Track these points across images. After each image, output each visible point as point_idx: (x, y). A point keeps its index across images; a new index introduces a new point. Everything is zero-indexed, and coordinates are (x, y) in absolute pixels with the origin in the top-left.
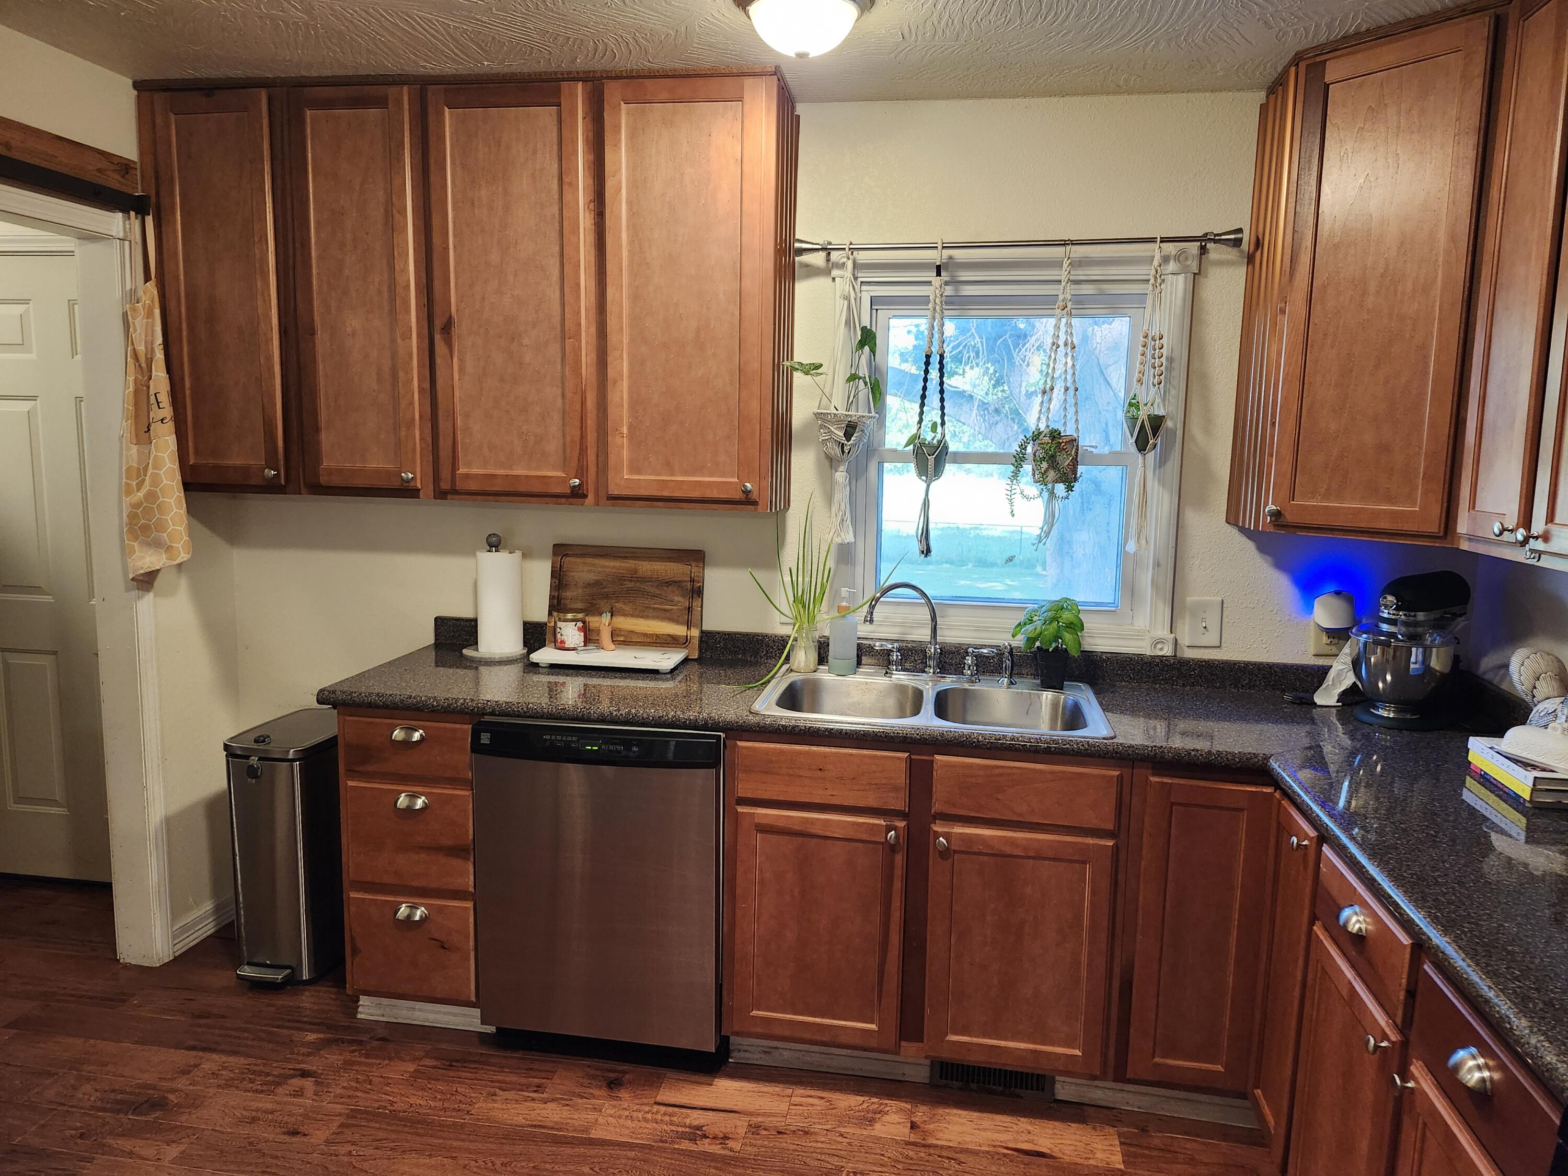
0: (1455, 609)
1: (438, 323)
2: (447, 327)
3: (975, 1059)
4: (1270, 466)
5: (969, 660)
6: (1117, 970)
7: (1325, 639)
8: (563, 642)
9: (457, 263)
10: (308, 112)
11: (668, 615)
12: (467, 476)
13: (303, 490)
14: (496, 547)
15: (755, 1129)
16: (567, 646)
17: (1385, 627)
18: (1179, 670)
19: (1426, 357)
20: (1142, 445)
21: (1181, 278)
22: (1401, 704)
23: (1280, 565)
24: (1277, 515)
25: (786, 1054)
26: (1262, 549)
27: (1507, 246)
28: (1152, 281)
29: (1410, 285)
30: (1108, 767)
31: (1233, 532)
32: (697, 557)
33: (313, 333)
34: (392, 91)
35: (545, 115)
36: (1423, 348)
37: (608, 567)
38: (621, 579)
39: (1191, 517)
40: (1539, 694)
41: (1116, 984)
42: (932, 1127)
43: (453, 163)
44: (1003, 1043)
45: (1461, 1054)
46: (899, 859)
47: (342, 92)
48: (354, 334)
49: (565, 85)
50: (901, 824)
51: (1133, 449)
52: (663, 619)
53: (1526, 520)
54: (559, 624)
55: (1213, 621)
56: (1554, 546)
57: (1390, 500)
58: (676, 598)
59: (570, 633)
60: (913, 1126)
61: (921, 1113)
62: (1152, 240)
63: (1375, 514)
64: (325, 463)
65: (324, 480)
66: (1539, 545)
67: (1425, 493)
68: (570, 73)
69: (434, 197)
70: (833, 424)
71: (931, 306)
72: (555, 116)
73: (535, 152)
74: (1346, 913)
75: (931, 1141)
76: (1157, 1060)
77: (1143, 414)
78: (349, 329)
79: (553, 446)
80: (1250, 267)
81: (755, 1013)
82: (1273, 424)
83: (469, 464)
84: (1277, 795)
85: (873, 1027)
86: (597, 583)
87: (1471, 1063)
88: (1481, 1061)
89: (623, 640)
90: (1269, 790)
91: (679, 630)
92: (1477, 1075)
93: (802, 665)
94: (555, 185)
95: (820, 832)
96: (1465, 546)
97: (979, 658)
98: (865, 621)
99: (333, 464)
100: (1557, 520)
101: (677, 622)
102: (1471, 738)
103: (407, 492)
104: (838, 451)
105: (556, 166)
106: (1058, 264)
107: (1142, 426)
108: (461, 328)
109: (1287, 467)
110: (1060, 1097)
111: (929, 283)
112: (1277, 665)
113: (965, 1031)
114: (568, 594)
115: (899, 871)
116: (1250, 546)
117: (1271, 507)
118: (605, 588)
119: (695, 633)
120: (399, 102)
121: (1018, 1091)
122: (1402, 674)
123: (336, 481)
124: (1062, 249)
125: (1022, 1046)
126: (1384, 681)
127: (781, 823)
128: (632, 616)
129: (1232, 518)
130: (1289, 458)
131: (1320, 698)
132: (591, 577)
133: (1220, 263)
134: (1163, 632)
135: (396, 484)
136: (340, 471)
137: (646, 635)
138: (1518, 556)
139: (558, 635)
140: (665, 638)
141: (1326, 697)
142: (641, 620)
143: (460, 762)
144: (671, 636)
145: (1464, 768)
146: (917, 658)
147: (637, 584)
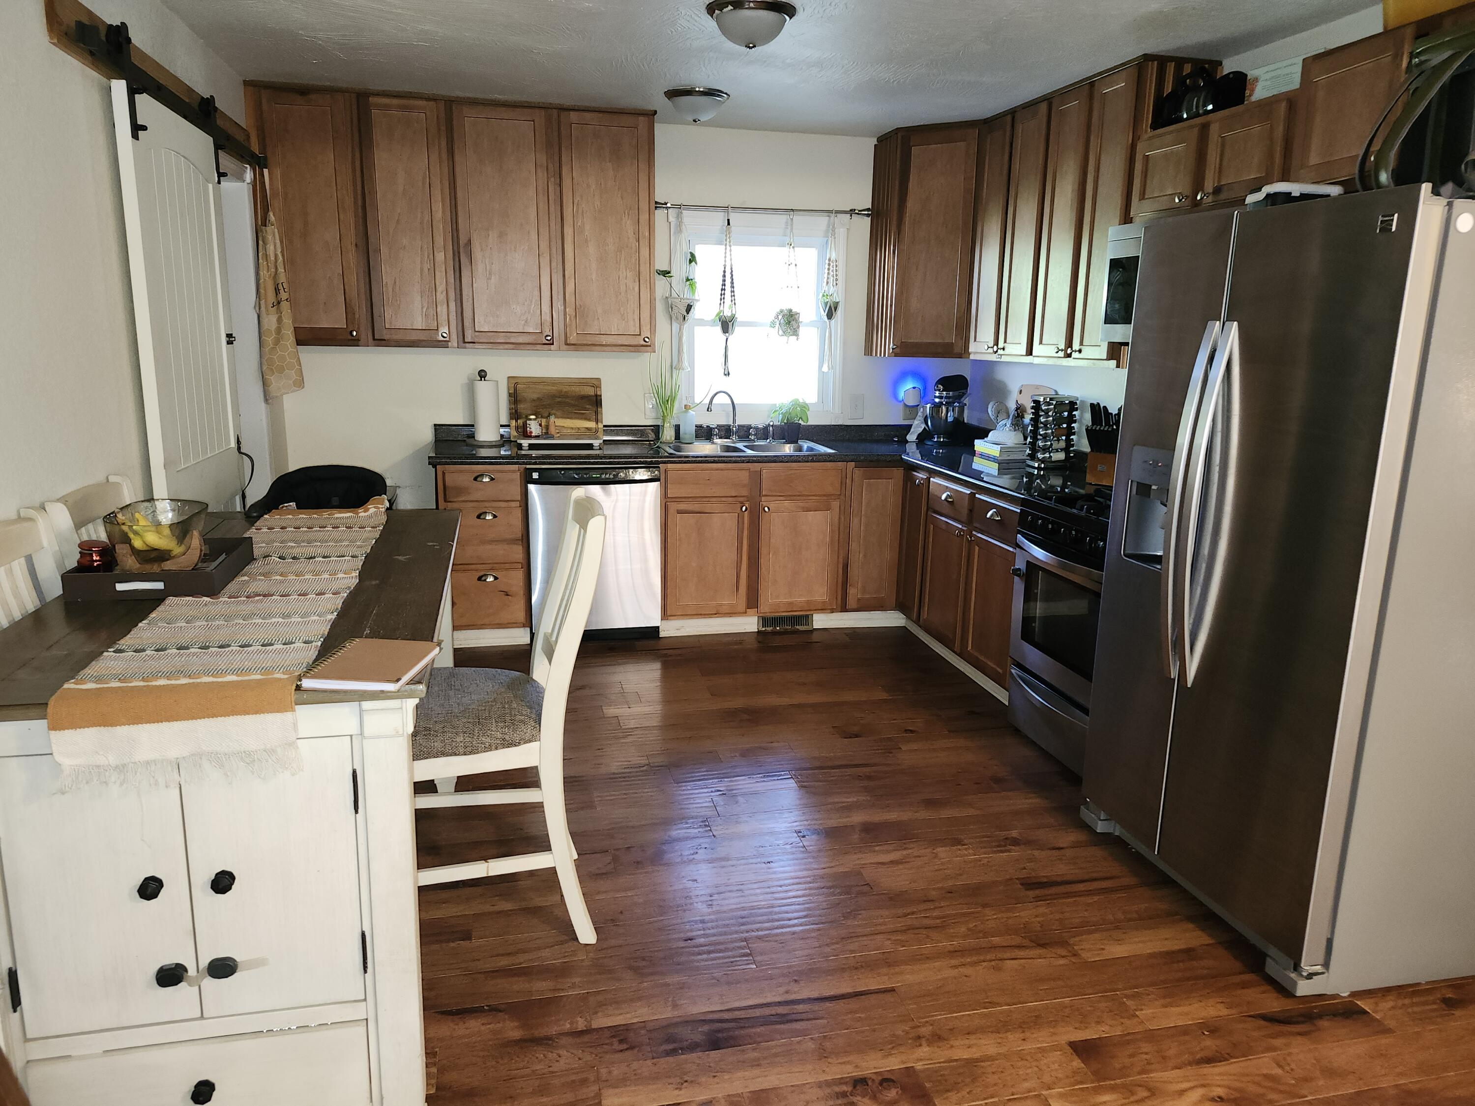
0: (963, 391)
2: (468, 245)
5: (754, 431)
6: (841, 560)
7: (907, 411)
8: (531, 432)
10: (373, 111)
11: (584, 416)
12: (483, 332)
13: (370, 343)
14: (484, 378)
16: (533, 434)
17: (936, 400)
18: (845, 430)
19: (955, 276)
20: (829, 316)
21: (841, 230)
22: (945, 435)
24: (894, 349)
25: (687, 629)
32: (596, 382)
34: (430, 104)
35: (526, 127)
40: (1000, 419)
41: (841, 566)
44: (796, 599)
47: (396, 101)
48: (406, 249)
50: (747, 503)
51: (826, 318)
52: (581, 419)
53: (996, 343)
54: (528, 422)
55: (860, 406)
56: (1007, 351)
58: (587, 406)
59: (535, 427)
64: (387, 326)
65: (388, 337)
66: (1000, 352)
67: (956, 336)
70: (680, 305)
72: (531, 127)
73: (519, 148)
74: (944, 498)
76: (860, 597)
77: (830, 301)
78: (402, 245)
82: (891, 306)
83: (482, 325)
85: (735, 601)
86: (539, 399)
89: (563, 431)
91: (592, 425)
93: (670, 435)
95: (709, 511)
96: (973, 357)
97: (756, 428)
98: (707, 412)
99: (393, 327)
100: (1007, 341)
101: (589, 420)
102: (976, 441)
103: (443, 344)
104: (682, 320)
107: (830, 307)
108: (476, 248)
110: (816, 627)
112: (888, 425)
113: (778, 596)
114: (521, 406)
115: (747, 525)
117: (892, 346)
119: (600, 426)
121: (798, 627)
123: (396, 337)
125: (805, 598)
127: (691, 508)
128: (562, 418)
129: (868, 351)
131: (909, 438)
134: (837, 412)
135: (435, 338)
136: (397, 331)
137: (572, 428)
138: (994, 358)
139: (528, 429)
140: (583, 429)
141: (912, 437)
142: (568, 420)
143: (515, 491)
144: (587, 428)
145: (973, 453)
146: (726, 431)
147: (564, 399)
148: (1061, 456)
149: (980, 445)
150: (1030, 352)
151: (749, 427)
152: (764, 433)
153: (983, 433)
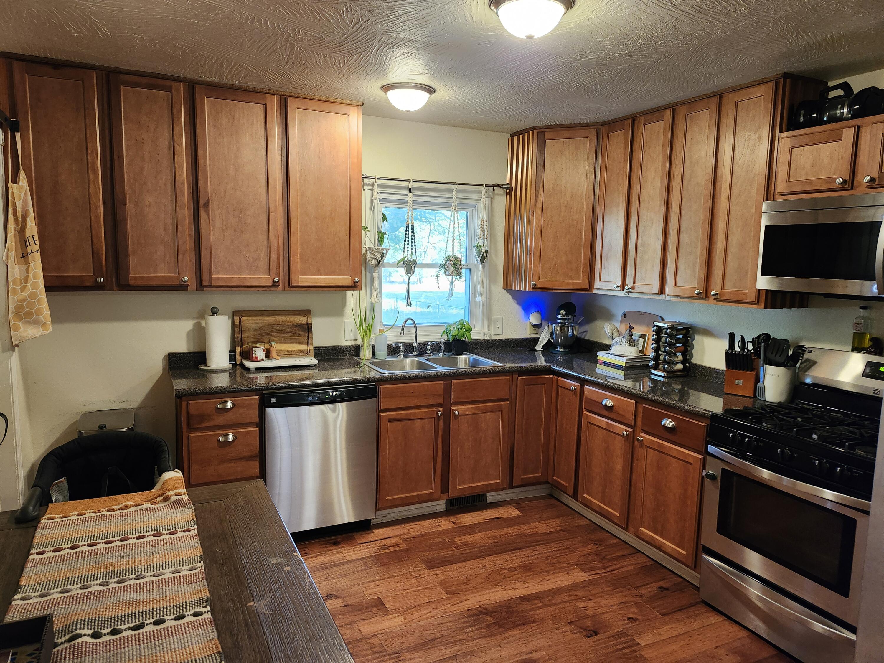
1: (202, 202)
2: (207, 204)
3: (467, 494)
4: (530, 269)
5: (429, 347)
6: (509, 448)
7: (532, 328)
8: (257, 357)
9: (211, 173)
10: (122, 87)
11: (298, 341)
12: (218, 279)
13: (115, 288)
14: (216, 313)
15: (405, 540)
16: (259, 359)
17: (559, 321)
18: (493, 344)
19: (581, 233)
20: (482, 260)
21: (487, 199)
22: (565, 346)
23: (518, 303)
24: (535, 285)
25: (392, 515)
26: (513, 298)
27: (607, 202)
28: (482, 200)
29: (575, 210)
30: (506, 376)
31: (505, 291)
32: (307, 313)
33: (125, 204)
34: (175, 84)
35: (258, 109)
36: (581, 230)
37: (264, 320)
38: (272, 326)
39: (493, 288)
40: (614, 337)
42: (459, 521)
43: (209, 124)
44: (476, 485)
45: (663, 423)
46: (441, 422)
47: (144, 80)
48: (150, 206)
49: (268, 96)
50: (441, 409)
51: (479, 262)
52: (296, 343)
53: (624, 283)
54: (254, 349)
55: (500, 325)
56: (636, 290)
57: (572, 278)
58: (301, 333)
59: (260, 353)
60: (453, 523)
61: (452, 519)
62: (482, 185)
63: (568, 283)
64: (132, 274)
65: (132, 282)
66: (631, 290)
67: (583, 276)
68: (269, 90)
69: (199, 140)
70: (376, 252)
71: (408, 204)
72: (262, 109)
73: (252, 124)
74: (604, 403)
75: (463, 525)
76: (522, 477)
77: (483, 249)
78: (147, 203)
79: (263, 263)
80: (508, 197)
81: (387, 498)
82: (531, 254)
83: (218, 272)
84: (555, 377)
85: (432, 491)
86: (260, 329)
87: (668, 422)
88: (670, 420)
89: (281, 354)
90: (551, 376)
91: (304, 347)
92: (671, 424)
93: (368, 356)
94: (263, 141)
95: (412, 418)
96: (595, 292)
97: (431, 345)
98: (401, 334)
99: (137, 274)
100: (636, 283)
101: (302, 343)
102: (598, 352)
103: (182, 287)
104: (377, 263)
105: (263, 132)
106: (451, 191)
107: (483, 254)
108: (214, 206)
109: (537, 269)
110: (488, 502)
111: (407, 195)
112: (521, 339)
113: (463, 483)
114: (245, 335)
115: (441, 427)
116: (510, 297)
117: (532, 283)
118: (264, 331)
119: (311, 348)
120: (178, 90)
121: (476, 504)
122: (566, 336)
123: (139, 283)
124: (452, 185)
125: (482, 483)
126: (561, 339)
127: (399, 417)
128: (280, 343)
129: (506, 287)
130: (538, 265)
131: (536, 348)
132: (256, 326)
133: (498, 195)
134: (486, 330)
135: (176, 283)
136: (142, 278)
137: (288, 351)
138: (622, 294)
139: (254, 355)
140: (297, 351)
141: (539, 347)
142: (285, 344)
143: (253, 415)
144: (300, 350)
145: (597, 361)
146: (409, 349)
147: (281, 328)
148: (680, 366)
149: (602, 356)
150: (662, 291)
151: (426, 344)
152: (436, 348)
153: (607, 348)
